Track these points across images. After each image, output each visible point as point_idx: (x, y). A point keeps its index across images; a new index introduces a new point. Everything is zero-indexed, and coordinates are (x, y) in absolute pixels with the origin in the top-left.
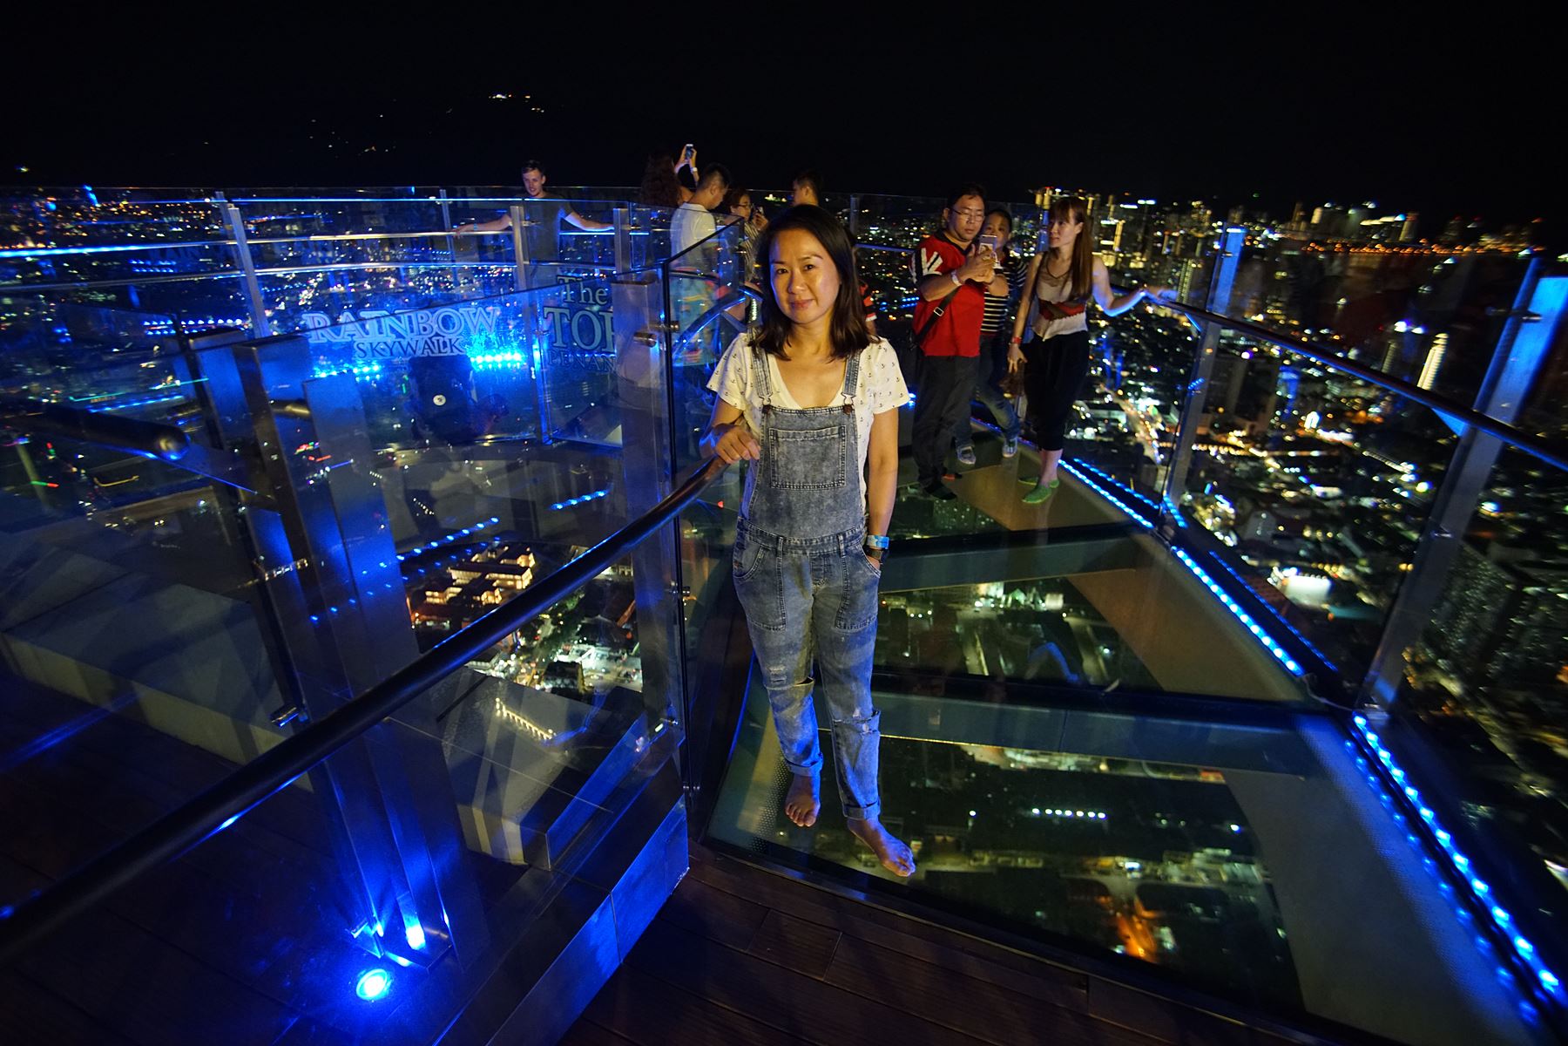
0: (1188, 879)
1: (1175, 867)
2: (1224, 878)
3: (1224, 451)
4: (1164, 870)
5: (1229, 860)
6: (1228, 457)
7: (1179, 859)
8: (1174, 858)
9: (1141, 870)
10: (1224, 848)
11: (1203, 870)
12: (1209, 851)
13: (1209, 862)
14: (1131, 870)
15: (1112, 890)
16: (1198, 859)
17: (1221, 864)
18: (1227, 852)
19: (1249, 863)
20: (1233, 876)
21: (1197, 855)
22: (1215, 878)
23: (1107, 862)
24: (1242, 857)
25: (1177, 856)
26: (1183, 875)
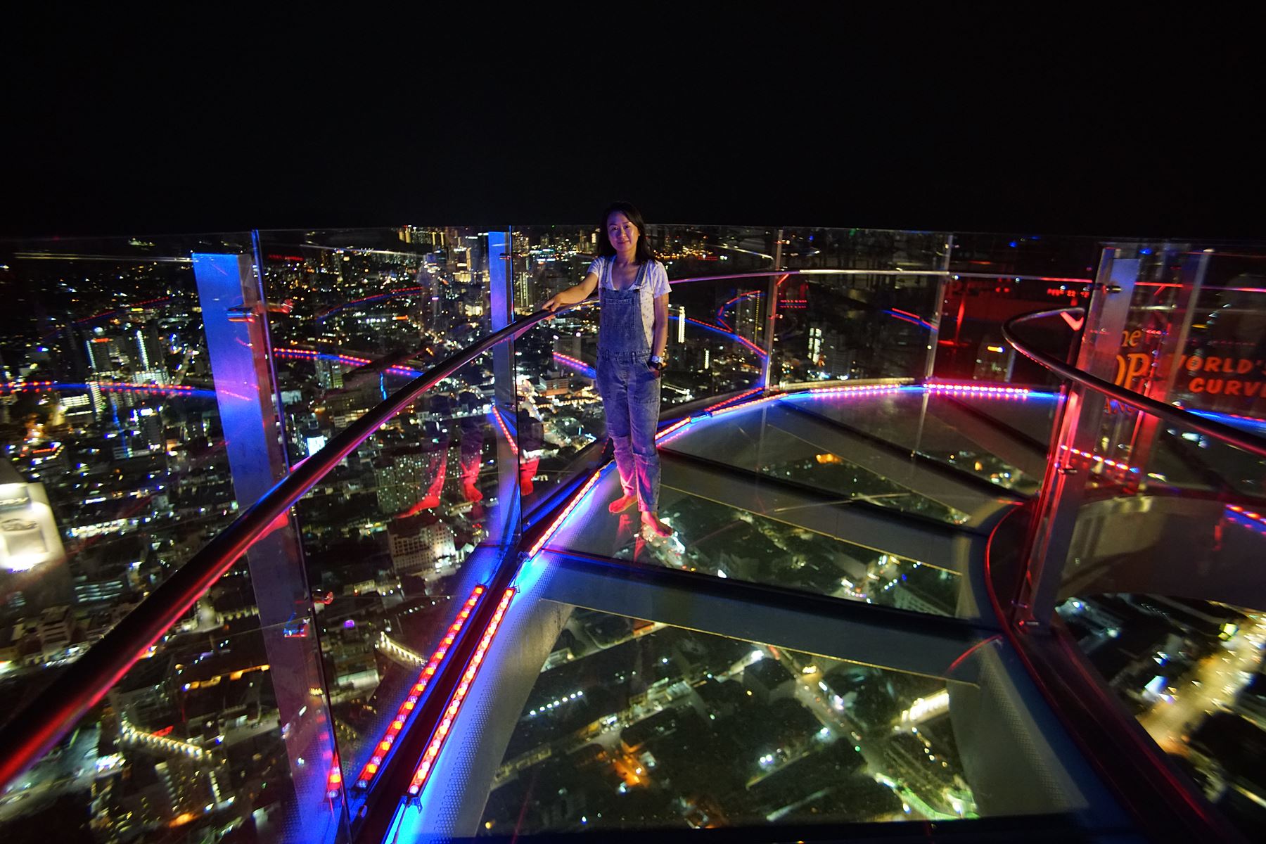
0: (649, 711)
1: (639, 706)
2: (670, 698)
4: (633, 713)
5: (669, 685)
7: (640, 699)
8: (636, 701)
9: (619, 720)
10: (664, 678)
11: (656, 700)
12: (656, 685)
13: (658, 692)
14: (612, 723)
15: (605, 745)
16: (651, 693)
17: (665, 690)
18: (667, 679)
19: (681, 680)
20: (675, 693)
21: (650, 691)
22: (664, 702)
23: (594, 726)
24: (676, 679)
25: (637, 699)
26: (645, 710)
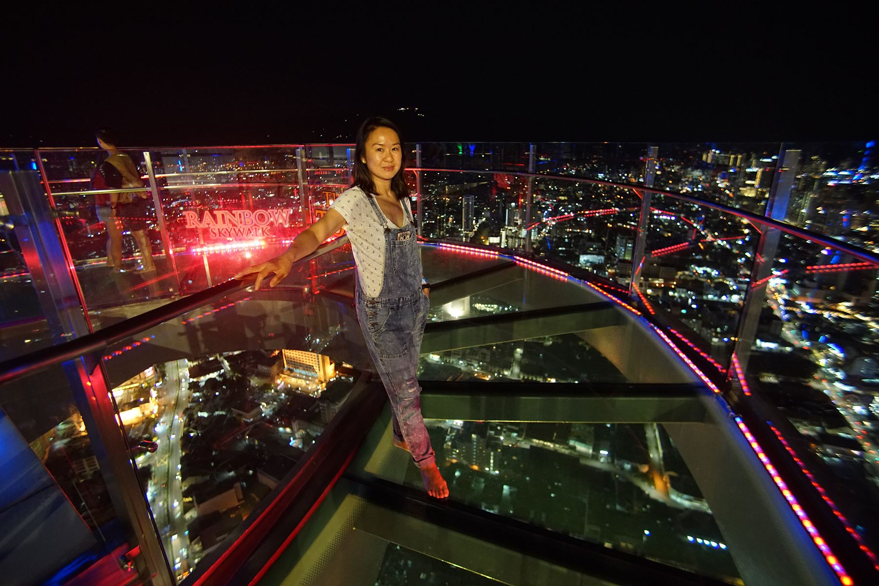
3: (835, 315)
6: (838, 319)
